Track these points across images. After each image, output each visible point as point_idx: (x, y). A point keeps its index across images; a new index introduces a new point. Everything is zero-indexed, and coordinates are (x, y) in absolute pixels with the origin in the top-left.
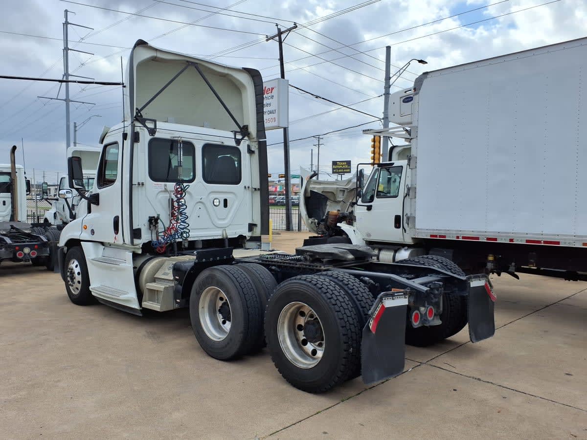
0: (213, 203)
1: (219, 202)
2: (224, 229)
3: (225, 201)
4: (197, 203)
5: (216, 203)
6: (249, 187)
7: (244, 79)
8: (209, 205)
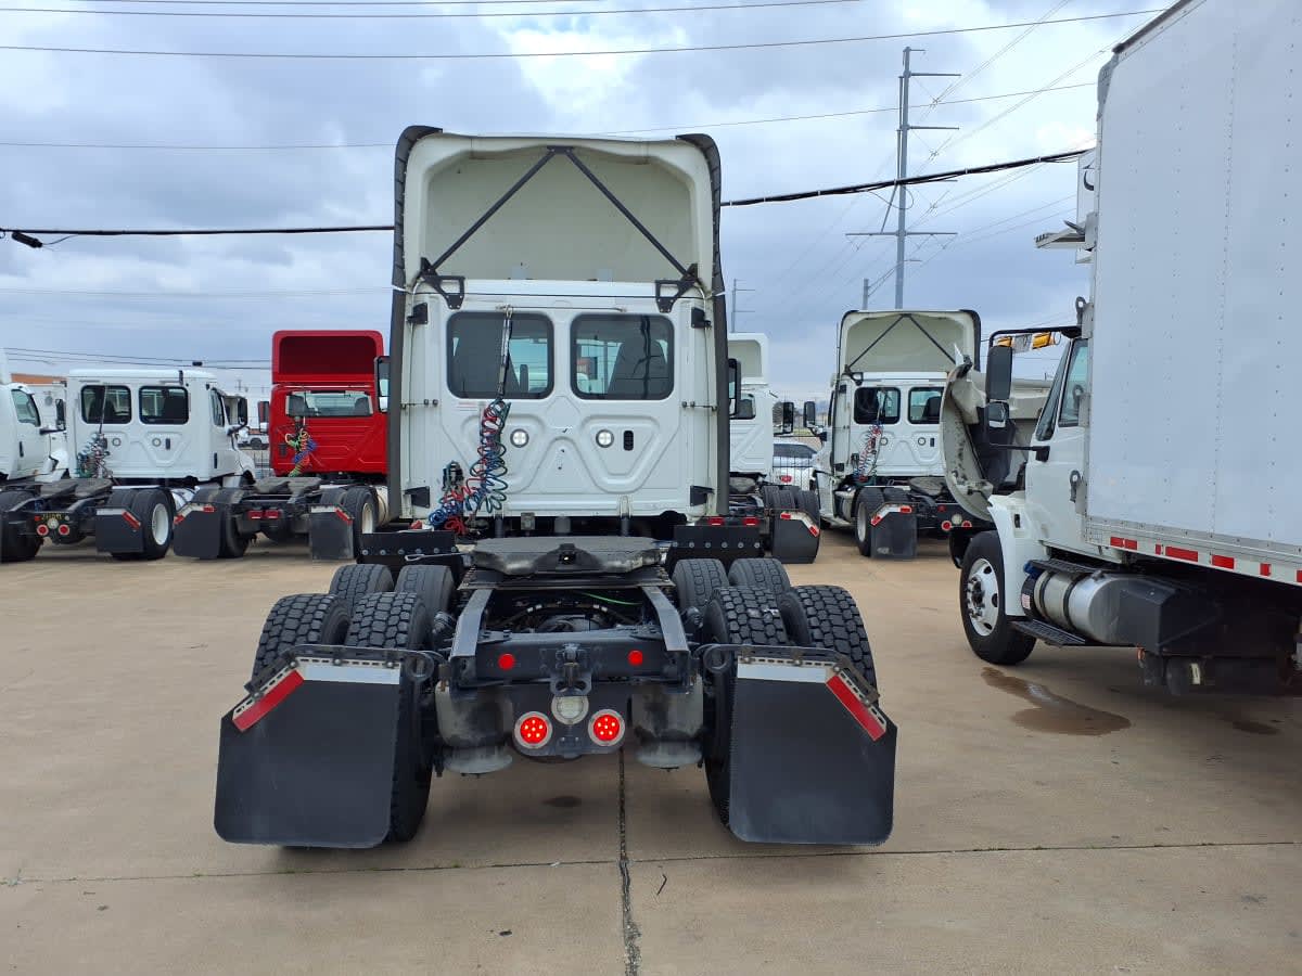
0: (598, 442)
1: (613, 438)
2: (624, 494)
3: (628, 437)
4: (556, 439)
5: (605, 439)
6: (693, 405)
7: (687, 161)
8: (587, 445)
